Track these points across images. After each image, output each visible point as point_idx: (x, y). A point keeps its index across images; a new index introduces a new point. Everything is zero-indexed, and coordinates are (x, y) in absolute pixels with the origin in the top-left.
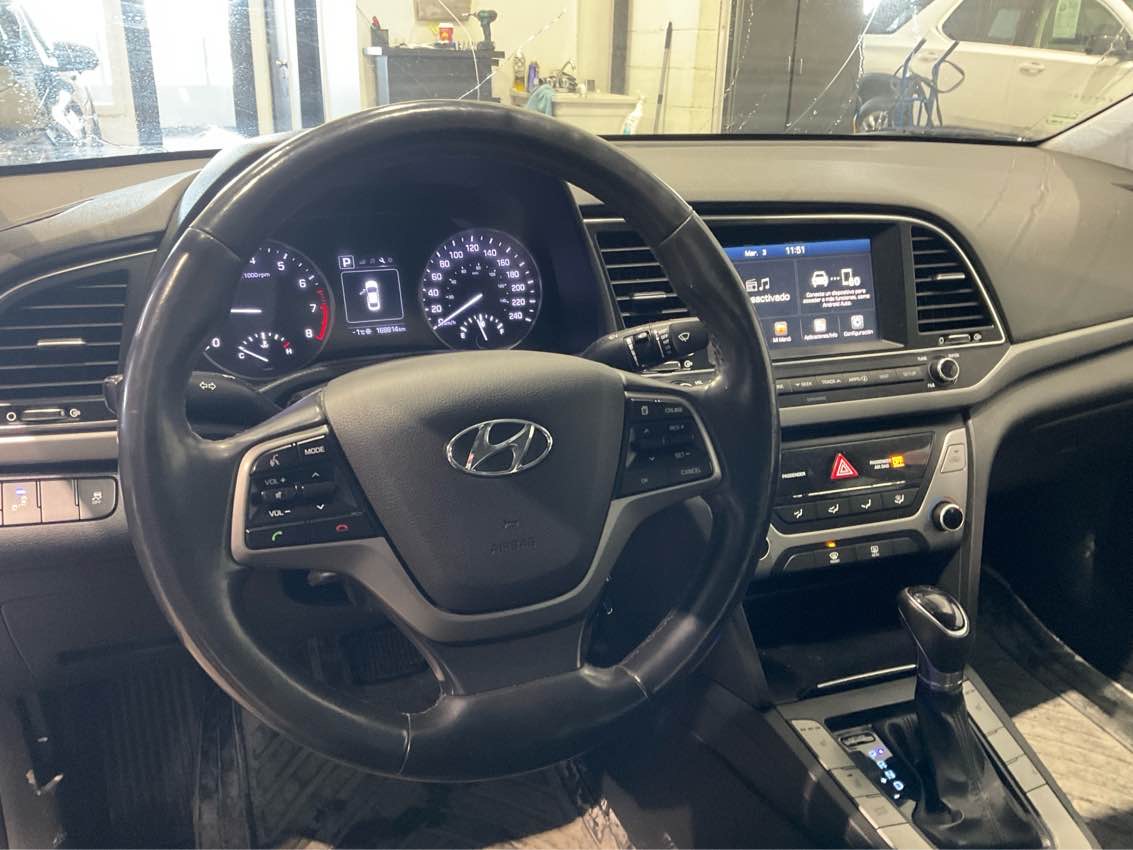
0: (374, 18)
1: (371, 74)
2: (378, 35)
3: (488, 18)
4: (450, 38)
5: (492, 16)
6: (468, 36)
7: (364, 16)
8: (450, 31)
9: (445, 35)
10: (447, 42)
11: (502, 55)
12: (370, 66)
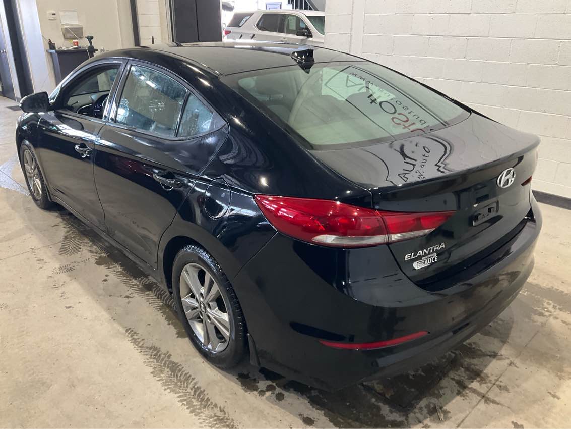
0: (49, 40)
1: (51, 59)
2: (52, 46)
3: (90, 39)
4: (78, 46)
5: (92, 38)
6: (84, 44)
7: (46, 39)
8: (77, 43)
9: (75, 44)
10: (76, 47)
11: (97, 50)
12: (50, 56)
